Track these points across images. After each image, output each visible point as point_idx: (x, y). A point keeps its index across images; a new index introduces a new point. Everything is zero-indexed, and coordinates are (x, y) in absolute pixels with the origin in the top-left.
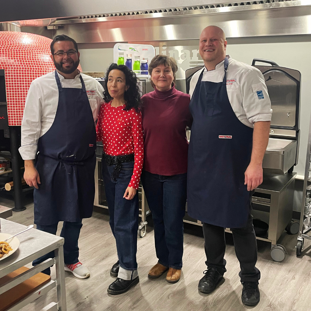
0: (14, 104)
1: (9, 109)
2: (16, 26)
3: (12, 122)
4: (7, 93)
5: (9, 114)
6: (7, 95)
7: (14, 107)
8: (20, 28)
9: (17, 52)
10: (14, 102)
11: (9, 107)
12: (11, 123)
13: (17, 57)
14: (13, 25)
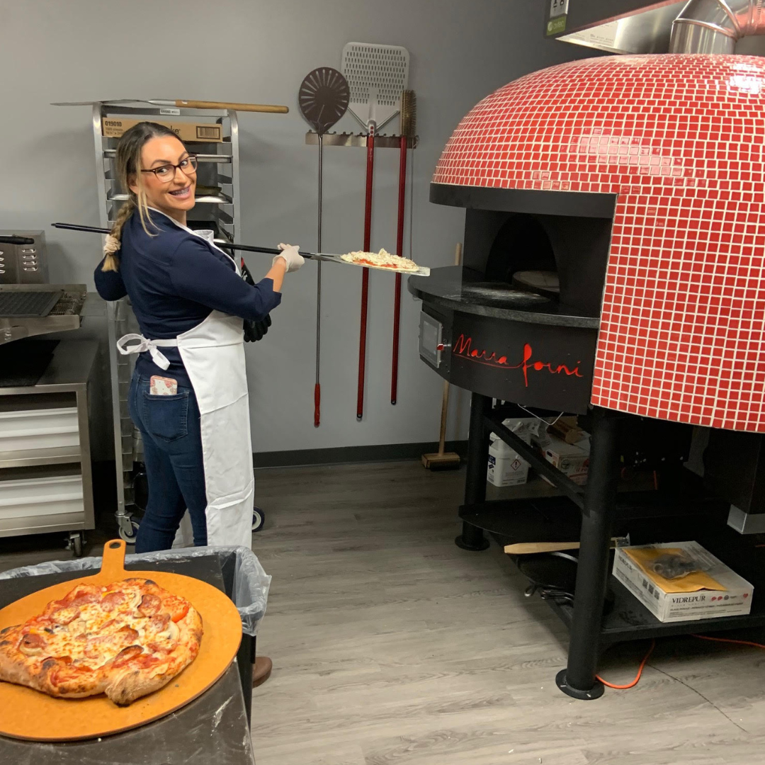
0: (623, 330)
1: (602, 345)
2: (719, 32)
3: (605, 393)
4: (608, 286)
5: (600, 364)
6: (605, 293)
7: (622, 339)
8: (730, 40)
9: (683, 127)
10: (625, 320)
11: (604, 336)
12: (600, 397)
13: (678, 144)
14: (707, 28)
